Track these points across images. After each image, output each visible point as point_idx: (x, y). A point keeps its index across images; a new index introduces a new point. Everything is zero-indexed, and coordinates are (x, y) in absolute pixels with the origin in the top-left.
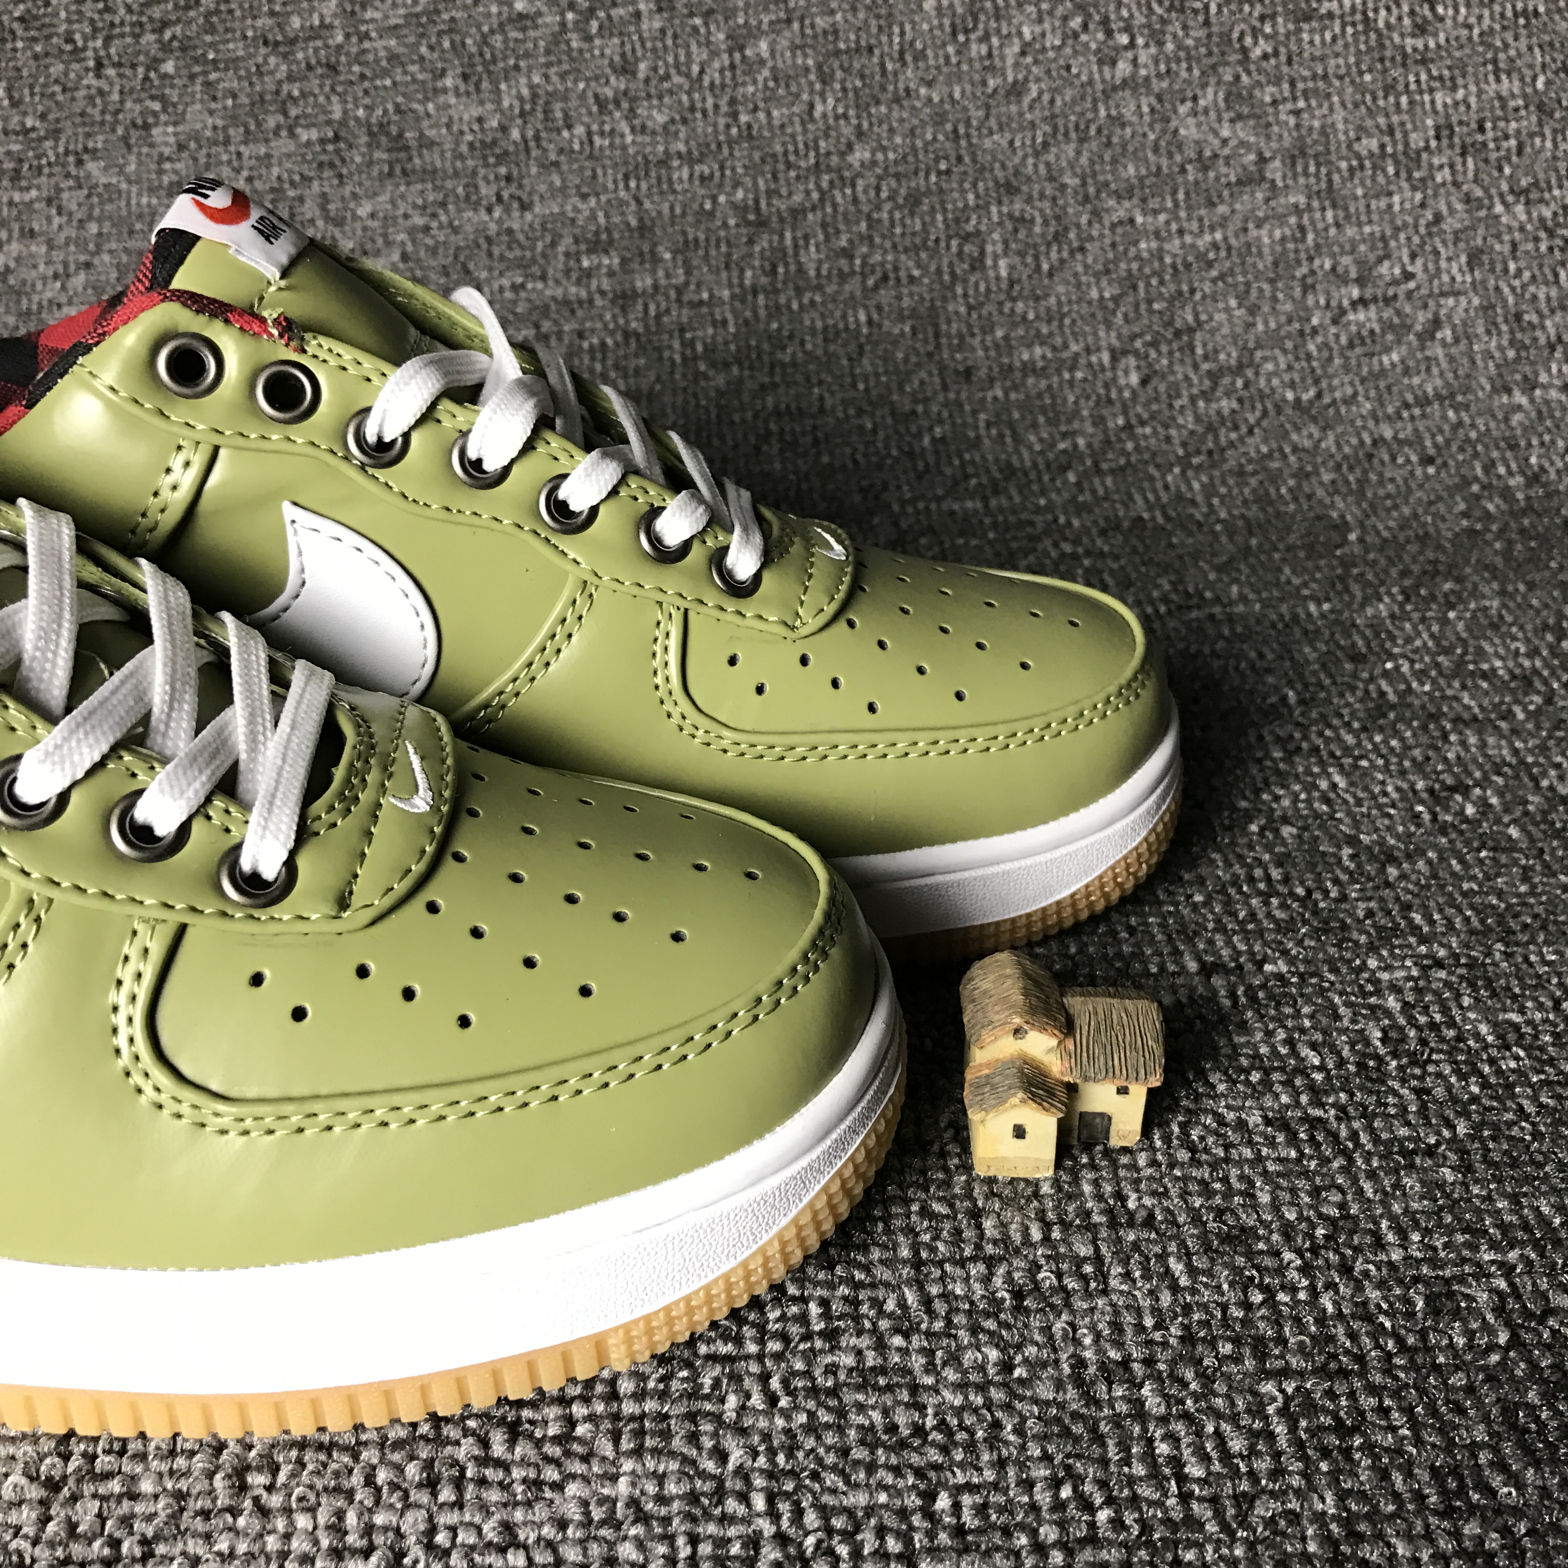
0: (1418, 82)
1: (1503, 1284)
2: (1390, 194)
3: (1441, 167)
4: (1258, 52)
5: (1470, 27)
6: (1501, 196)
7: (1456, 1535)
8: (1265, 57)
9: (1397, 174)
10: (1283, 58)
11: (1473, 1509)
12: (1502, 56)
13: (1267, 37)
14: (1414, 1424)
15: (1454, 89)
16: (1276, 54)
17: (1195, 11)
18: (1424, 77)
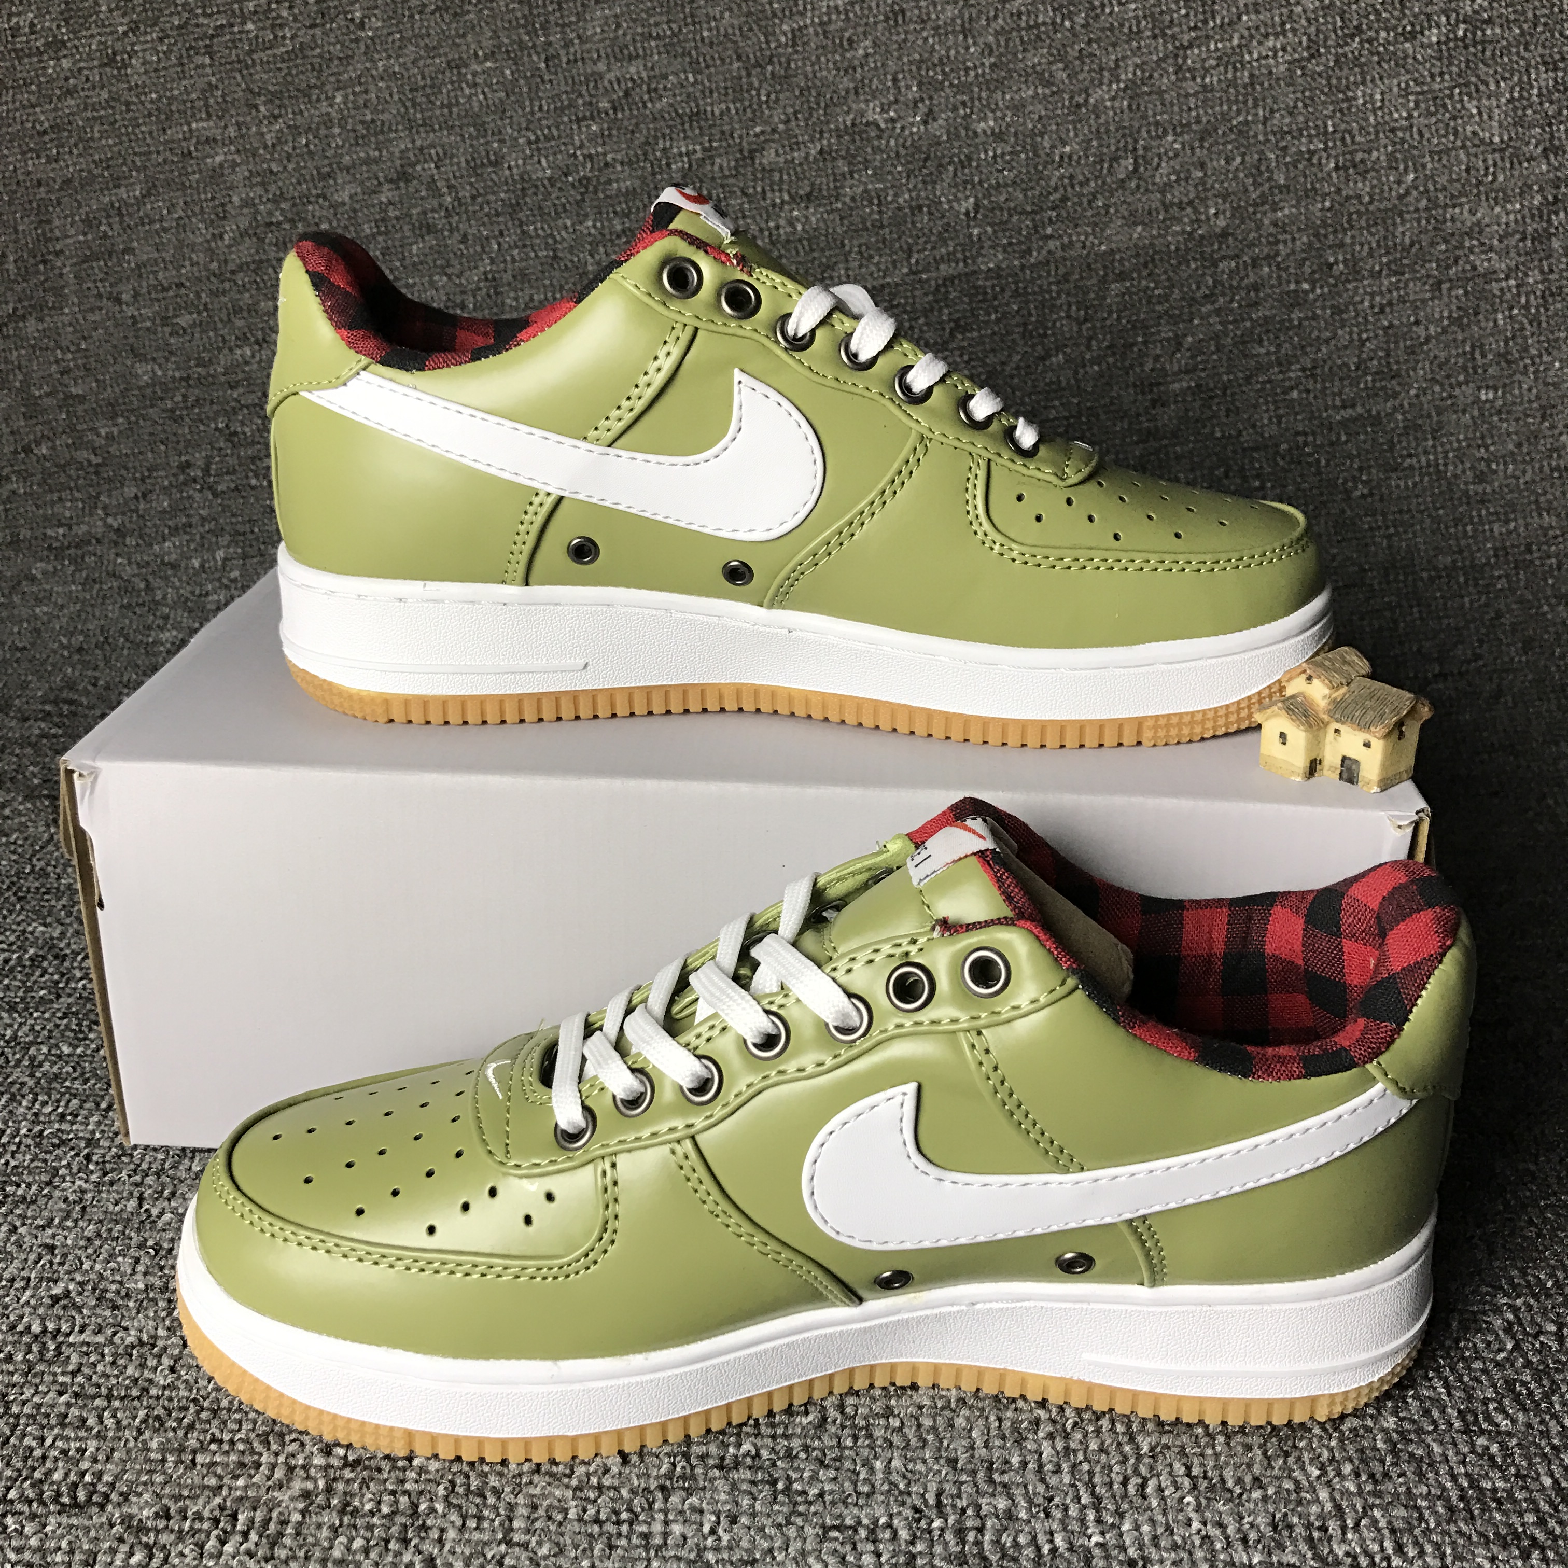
0: (1480, 516)
1: (1510, 1316)
2: (1462, 597)
3: (1500, 577)
4: (1358, 493)
5: (1517, 478)
6: (1547, 598)
7: (1473, 1444)
8: (1363, 496)
9: (1466, 582)
10: (1377, 498)
11: (1482, 1432)
12: (1542, 499)
13: (1365, 483)
14: (1447, 1385)
15: (1507, 522)
16: (1371, 494)
17: (1310, 465)
18: (1484, 512)
